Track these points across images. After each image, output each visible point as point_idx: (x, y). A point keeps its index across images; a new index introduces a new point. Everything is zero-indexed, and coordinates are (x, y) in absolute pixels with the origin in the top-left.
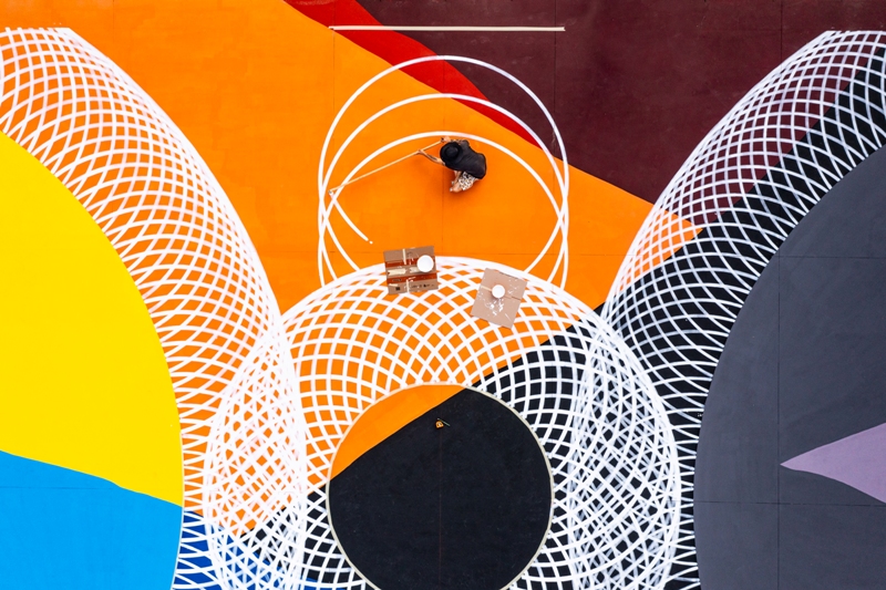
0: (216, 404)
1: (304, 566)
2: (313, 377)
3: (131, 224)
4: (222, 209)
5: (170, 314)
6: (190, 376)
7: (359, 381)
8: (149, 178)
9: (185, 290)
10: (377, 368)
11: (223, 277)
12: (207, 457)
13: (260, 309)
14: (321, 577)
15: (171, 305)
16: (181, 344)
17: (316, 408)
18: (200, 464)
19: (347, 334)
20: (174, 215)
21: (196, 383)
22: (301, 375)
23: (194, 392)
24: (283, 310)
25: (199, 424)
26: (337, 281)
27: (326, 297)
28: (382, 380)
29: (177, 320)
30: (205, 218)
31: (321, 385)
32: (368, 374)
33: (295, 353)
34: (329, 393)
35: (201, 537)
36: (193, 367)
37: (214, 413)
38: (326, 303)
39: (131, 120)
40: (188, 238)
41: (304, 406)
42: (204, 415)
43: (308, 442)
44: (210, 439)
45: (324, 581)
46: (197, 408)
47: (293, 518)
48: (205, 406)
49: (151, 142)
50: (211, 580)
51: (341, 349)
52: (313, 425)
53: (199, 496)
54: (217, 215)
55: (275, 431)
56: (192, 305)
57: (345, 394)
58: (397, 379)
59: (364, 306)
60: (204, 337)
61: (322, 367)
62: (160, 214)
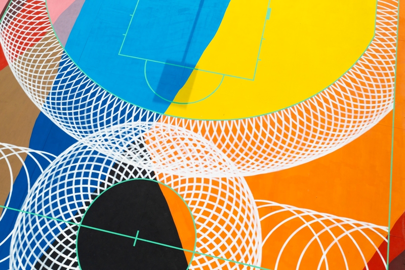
0: (207, 138)
1: (121, 163)
2: (210, 186)
3: (298, 117)
4: (300, 159)
5: (253, 126)
6: (223, 129)
7: (204, 208)
8: (319, 129)
9: (264, 135)
10: (209, 219)
11: (267, 153)
12: (184, 129)
13: (248, 167)
14: (114, 169)
15: (258, 127)
16: (238, 128)
17: (195, 184)
18: (181, 125)
19: (229, 207)
20: (300, 137)
21: (219, 131)
22: (213, 180)
23: (215, 129)
24: (246, 178)
25: (200, 129)
26: (256, 208)
27: (249, 201)
28: (202, 220)
29: (250, 128)
30: (297, 150)
31: (206, 189)
32: (206, 214)
33: (224, 179)
34: (201, 192)
35: (148, 119)
36: (227, 131)
37: (203, 136)
38: (246, 200)
39: (348, 127)
40: (288, 141)
41: (197, 179)
42: (203, 131)
43: (179, 177)
44: (192, 132)
45: (111, 170)
46: (207, 129)
47: (145, 162)
48: (207, 133)
49: (337, 133)
50: (127, 120)
51: (221, 203)
52: (187, 181)
53: (166, 122)
54: (298, 156)
55: (188, 162)
56: (256, 136)
57: (199, 200)
58: (201, 228)
59: (241, 219)
60: (240, 139)
61: (215, 191)
62: (301, 131)
